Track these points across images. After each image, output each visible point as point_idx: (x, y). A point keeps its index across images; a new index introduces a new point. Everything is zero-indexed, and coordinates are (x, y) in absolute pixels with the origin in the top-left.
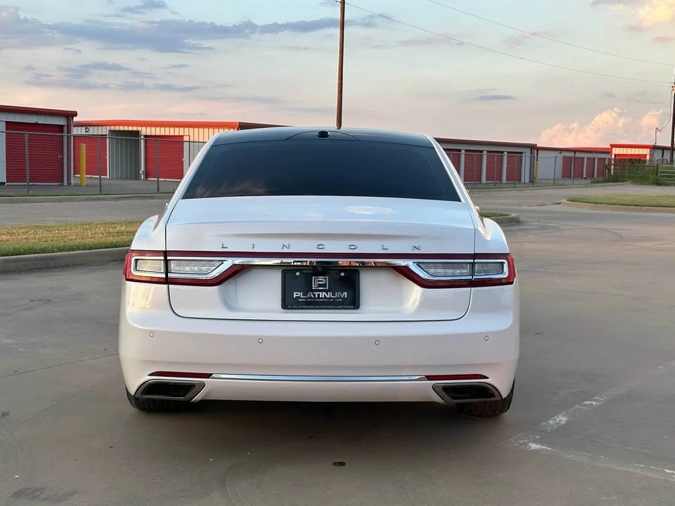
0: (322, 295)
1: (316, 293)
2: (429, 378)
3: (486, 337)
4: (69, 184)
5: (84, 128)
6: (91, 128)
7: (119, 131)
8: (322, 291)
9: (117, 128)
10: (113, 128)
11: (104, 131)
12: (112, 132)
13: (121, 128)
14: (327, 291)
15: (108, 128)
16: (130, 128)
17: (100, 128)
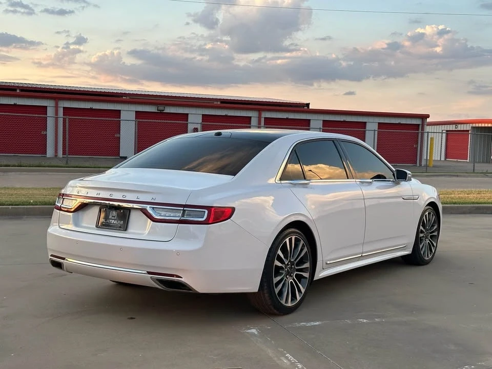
0: (113, 221)
1: (110, 220)
2: (149, 273)
3: (178, 253)
4: (420, 165)
5: (454, 126)
6: (459, 126)
7: (478, 127)
8: (113, 219)
9: (477, 125)
10: (474, 125)
11: (467, 127)
12: (473, 128)
13: (480, 125)
14: (115, 220)
15: (471, 125)
16: (486, 125)
17: (465, 125)
